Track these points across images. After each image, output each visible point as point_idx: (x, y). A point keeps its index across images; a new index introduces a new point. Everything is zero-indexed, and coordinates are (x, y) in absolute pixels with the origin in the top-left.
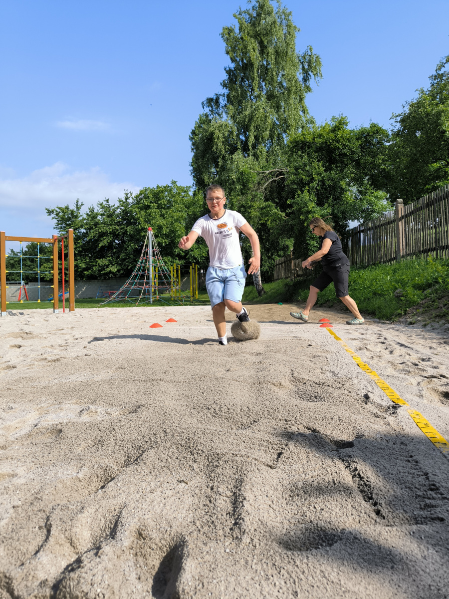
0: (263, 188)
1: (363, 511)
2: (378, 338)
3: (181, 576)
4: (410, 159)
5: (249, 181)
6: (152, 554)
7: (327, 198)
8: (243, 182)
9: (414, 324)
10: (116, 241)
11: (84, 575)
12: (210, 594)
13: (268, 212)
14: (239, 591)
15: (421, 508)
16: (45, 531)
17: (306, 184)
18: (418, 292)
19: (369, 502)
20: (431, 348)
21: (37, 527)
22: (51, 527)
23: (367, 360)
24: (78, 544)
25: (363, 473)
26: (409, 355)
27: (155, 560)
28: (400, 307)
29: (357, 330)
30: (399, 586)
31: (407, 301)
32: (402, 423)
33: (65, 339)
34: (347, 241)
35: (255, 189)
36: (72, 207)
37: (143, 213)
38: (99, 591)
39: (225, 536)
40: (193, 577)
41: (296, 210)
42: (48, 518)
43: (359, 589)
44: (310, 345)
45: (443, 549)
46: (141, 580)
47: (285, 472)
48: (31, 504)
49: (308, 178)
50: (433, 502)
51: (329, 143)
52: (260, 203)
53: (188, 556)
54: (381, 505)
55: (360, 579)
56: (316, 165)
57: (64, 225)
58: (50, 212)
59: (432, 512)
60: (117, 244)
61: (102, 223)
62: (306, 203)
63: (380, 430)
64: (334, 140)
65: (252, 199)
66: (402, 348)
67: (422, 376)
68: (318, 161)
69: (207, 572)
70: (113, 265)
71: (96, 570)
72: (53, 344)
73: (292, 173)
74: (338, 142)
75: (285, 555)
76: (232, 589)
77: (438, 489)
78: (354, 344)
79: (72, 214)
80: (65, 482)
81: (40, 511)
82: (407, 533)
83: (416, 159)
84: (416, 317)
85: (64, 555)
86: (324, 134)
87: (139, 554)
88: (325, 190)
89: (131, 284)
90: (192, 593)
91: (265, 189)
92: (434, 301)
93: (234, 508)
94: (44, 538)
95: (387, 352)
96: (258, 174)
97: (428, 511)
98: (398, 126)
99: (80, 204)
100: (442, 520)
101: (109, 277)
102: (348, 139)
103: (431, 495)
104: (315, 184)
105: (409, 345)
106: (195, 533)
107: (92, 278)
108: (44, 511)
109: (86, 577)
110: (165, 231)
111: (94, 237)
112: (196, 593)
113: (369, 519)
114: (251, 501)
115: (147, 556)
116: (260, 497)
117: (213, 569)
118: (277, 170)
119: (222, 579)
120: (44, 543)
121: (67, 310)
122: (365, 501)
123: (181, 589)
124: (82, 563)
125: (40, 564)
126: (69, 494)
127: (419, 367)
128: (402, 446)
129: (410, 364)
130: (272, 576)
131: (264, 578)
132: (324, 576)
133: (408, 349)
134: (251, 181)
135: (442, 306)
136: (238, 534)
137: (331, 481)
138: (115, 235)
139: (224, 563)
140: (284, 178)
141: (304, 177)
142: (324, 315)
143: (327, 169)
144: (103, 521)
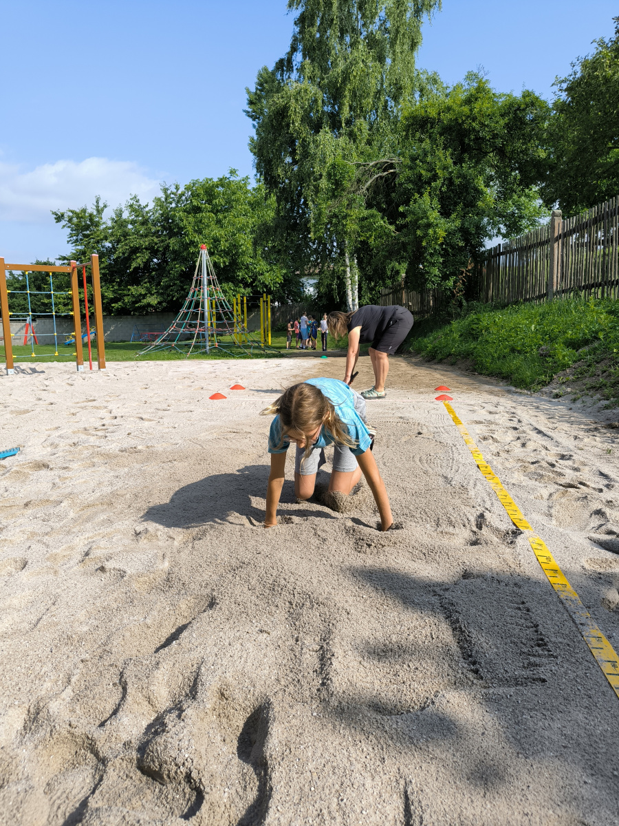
0: (365, 188)
1: (460, 671)
2: (510, 420)
3: (267, 742)
4: (576, 147)
5: (344, 177)
6: (236, 714)
7: (456, 204)
8: (336, 180)
9: (560, 396)
10: (155, 260)
11: (170, 740)
12: (297, 760)
13: (371, 224)
14: (327, 756)
15: (524, 667)
16: (120, 688)
17: (426, 183)
18: (571, 351)
19: (468, 660)
20: (576, 438)
21: (111, 684)
22: (127, 684)
23: (490, 458)
24: (157, 702)
25: (465, 626)
26: (546, 449)
27: (239, 721)
28: (545, 372)
29: (484, 405)
30: (487, 754)
31: (555, 363)
32: (520, 557)
33: (100, 416)
34: (481, 266)
35: (352, 189)
36: (91, 209)
37: (191, 219)
38: (187, 756)
39: (312, 698)
40: (280, 743)
41: (410, 222)
42: (122, 674)
43: (447, 756)
44: (420, 433)
45: (538, 714)
46: (226, 742)
47: (379, 622)
48: (101, 657)
49: (429, 175)
50: (537, 660)
51: (460, 121)
52: (359, 211)
53: (274, 720)
54: (480, 664)
55: (449, 745)
56: (441, 155)
57: (80, 237)
58: (59, 218)
59: (535, 672)
60: (156, 264)
61: (134, 233)
62: (425, 212)
63: (493, 565)
64: (468, 117)
65: (348, 205)
66: (539, 436)
67: (557, 484)
68: (445, 148)
69: (295, 737)
70: (152, 295)
71: (182, 735)
72: (86, 426)
73: (406, 166)
74: (474, 119)
75: (375, 720)
76: (319, 755)
77: (545, 645)
78: (478, 431)
79: (91, 220)
80: (132, 629)
81: (111, 665)
82: (504, 696)
83: (584, 149)
84: (564, 387)
85: (143, 714)
86: (454, 106)
87: (222, 715)
88: (453, 192)
89: (179, 326)
90: (279, 759)
91: (368, 189)
92: (589, 366)
93: (322, 665)
94: (120, 696)
95: (518, 443)
96: (358, 166)
97: (531, 670)
98: (564, 96)
99: (101, 205)
100: (544, 681)
101: (147, 311)
102: (489, 115)
103: (537, 651)
104: (439, 182)
105: (549, 433)
106: (280, 694)
107: (123, 312)
108: (116, 666)
109: (173, 743)
110: (223, 245)
111: (124, 253)
112: (283, 759)
113: (465, 680)
114: (339, 658)
115: (231, 717)
116: (350, 653)
117: (300, 734)
118: (384, 160)
119: (309, 744)
120: (121, 701)
121: (95, 364)
122: (464, 659)
123: (268, 754)
124: (166, 727)
125: (122, 725)
126: (138, 643)
127: (555, 469)
128: (515, 589)
129: (544, 464)
130: (360, 742)
131: (352, 744)
132: (413, 743)
133: (546, 438)
134: (347, 178)
135: (600, 373)
136: (326, 696)
137: (429, 634)
138: (153, 251)
139: (311, 728)
140: (394, 172)
141: (423, 172)
142: (442, 377)
143: (458, 161)
144: (181, 678)
